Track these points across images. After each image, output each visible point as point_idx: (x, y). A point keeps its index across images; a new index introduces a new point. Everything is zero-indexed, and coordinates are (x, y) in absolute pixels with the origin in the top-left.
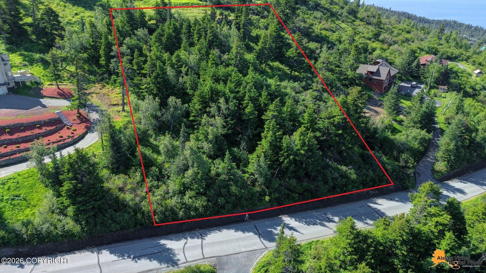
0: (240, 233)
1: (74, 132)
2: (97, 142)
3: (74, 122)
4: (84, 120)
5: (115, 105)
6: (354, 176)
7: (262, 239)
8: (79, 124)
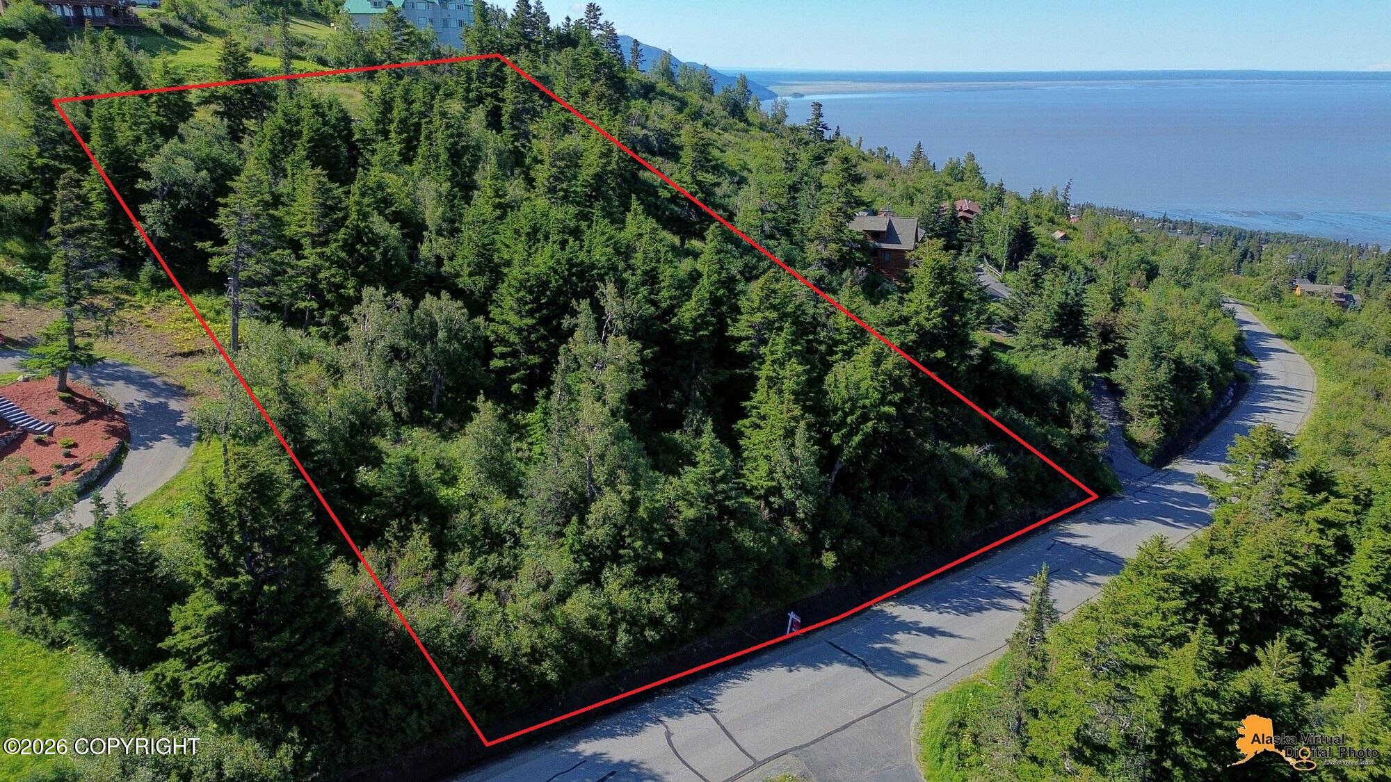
0: (805, 671)
1: (73, 451)
2: (183, 472)
3: (53, 419)
4: (94, 408)
5: (191, 354)
6: (1001, 472)
7: (879, 675)
8: (78, 423)
